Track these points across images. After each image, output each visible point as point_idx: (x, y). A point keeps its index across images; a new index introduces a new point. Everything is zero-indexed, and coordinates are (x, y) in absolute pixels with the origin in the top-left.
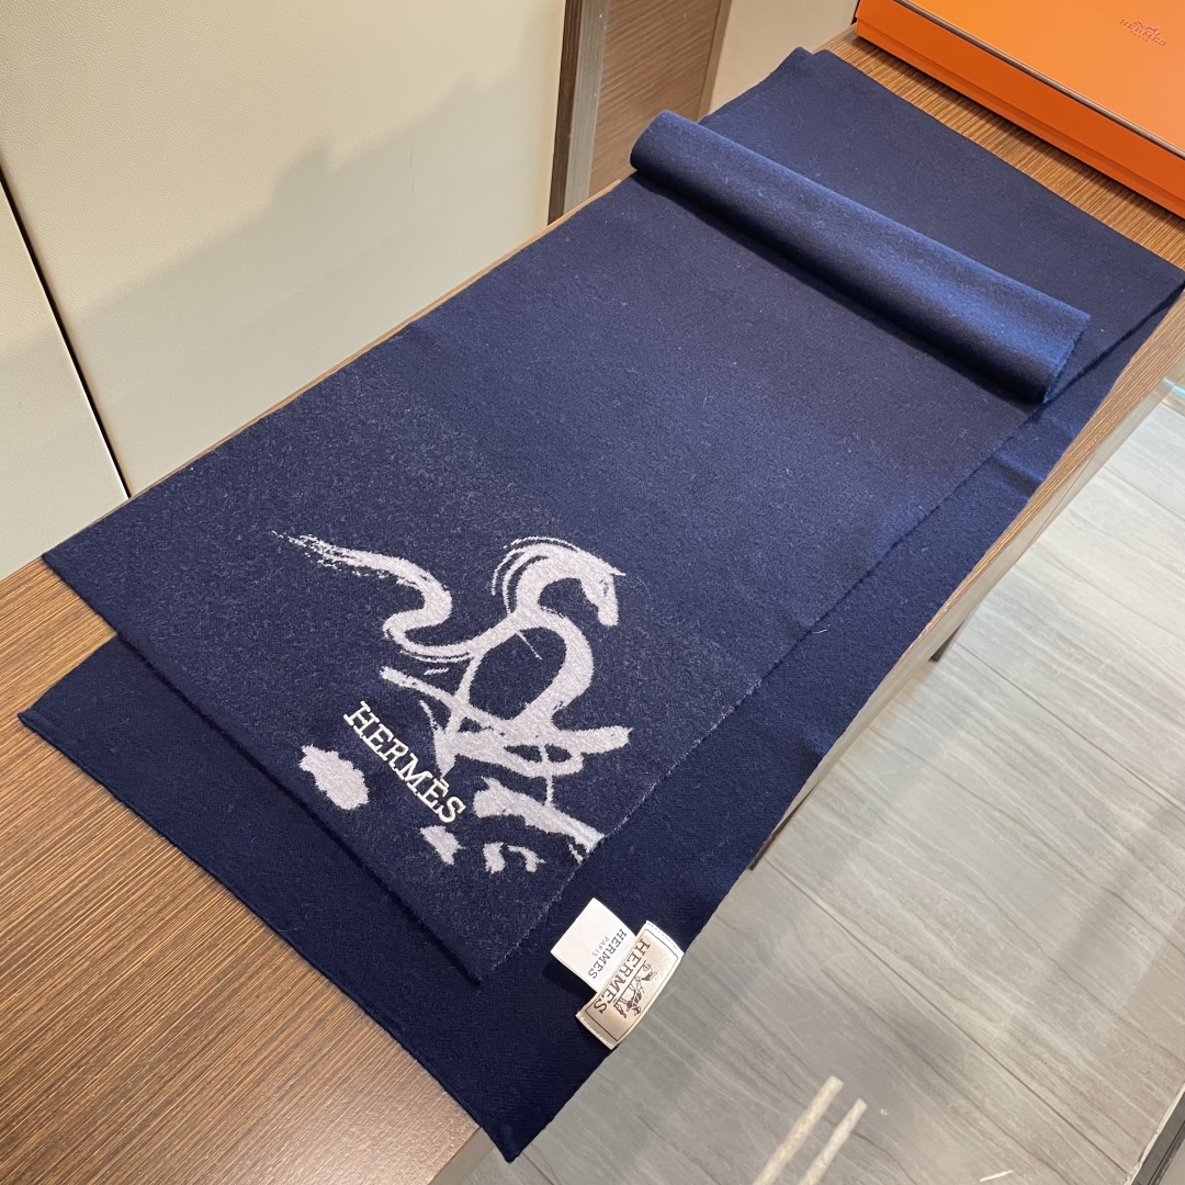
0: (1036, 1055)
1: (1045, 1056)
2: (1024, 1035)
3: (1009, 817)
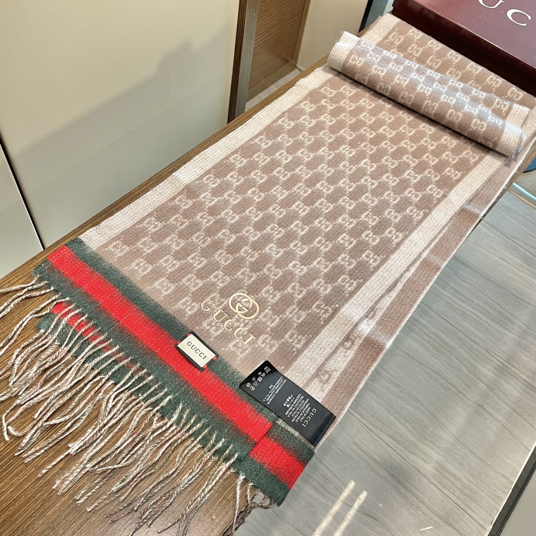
0: (446, 478)
1: (450, 478)
2: (441, 469)
3: (434, 372)
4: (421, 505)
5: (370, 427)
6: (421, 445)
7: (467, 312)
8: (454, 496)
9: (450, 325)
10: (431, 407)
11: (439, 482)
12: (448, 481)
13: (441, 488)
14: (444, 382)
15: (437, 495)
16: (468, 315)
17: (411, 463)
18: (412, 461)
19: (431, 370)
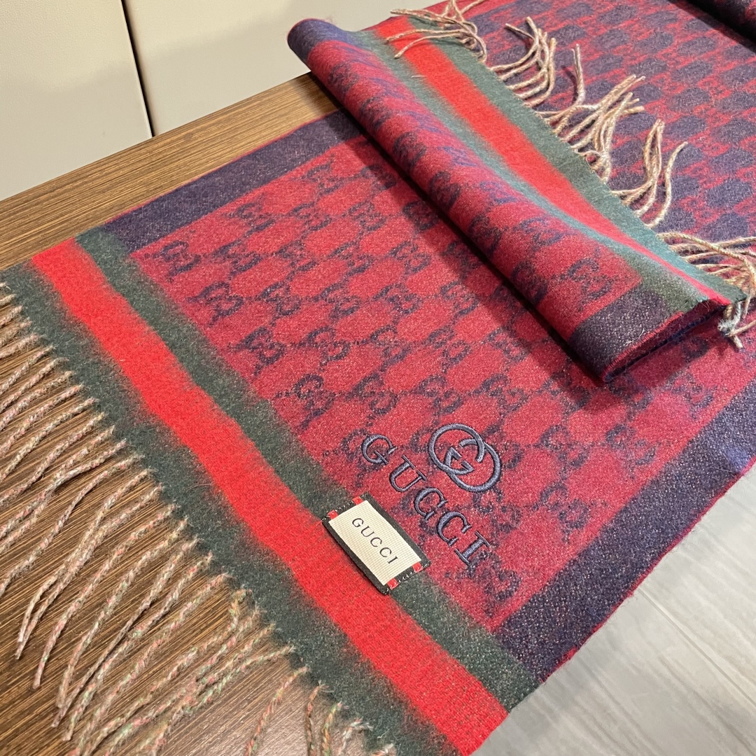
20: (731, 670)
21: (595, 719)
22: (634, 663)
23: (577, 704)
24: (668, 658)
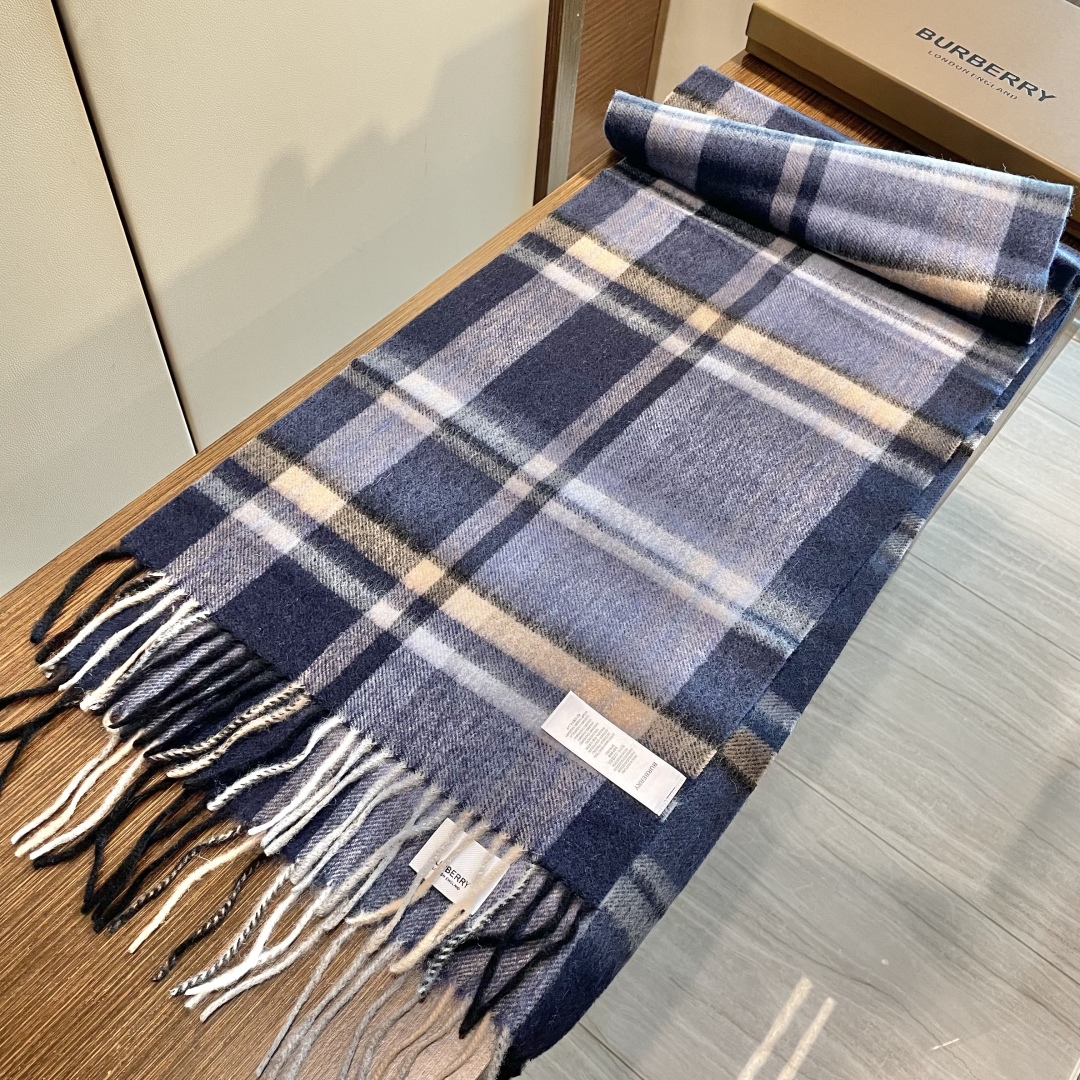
0: (1014, 905)
1: (1021, 905)
2: (1001, 889)
3: (970, 701)
4: (967, 959)
5: (850, 811)
6: (955, 843)
7: (1026, 583)
8: (1032, 940)
9: (995, 610)
10: (970, 769)
11: (1000, 913)
12: (1018, 911)
13: (1004, 924)
14: (993, 719)
15: (998, 939)
16: (1028, 588)
17: (940, 879)
18: (941, 875)
19: (962, 696)
20: (900, 842)
21: (759, 924)
22: (793, 853)
23: (736, 909)
24: (829, 840)
